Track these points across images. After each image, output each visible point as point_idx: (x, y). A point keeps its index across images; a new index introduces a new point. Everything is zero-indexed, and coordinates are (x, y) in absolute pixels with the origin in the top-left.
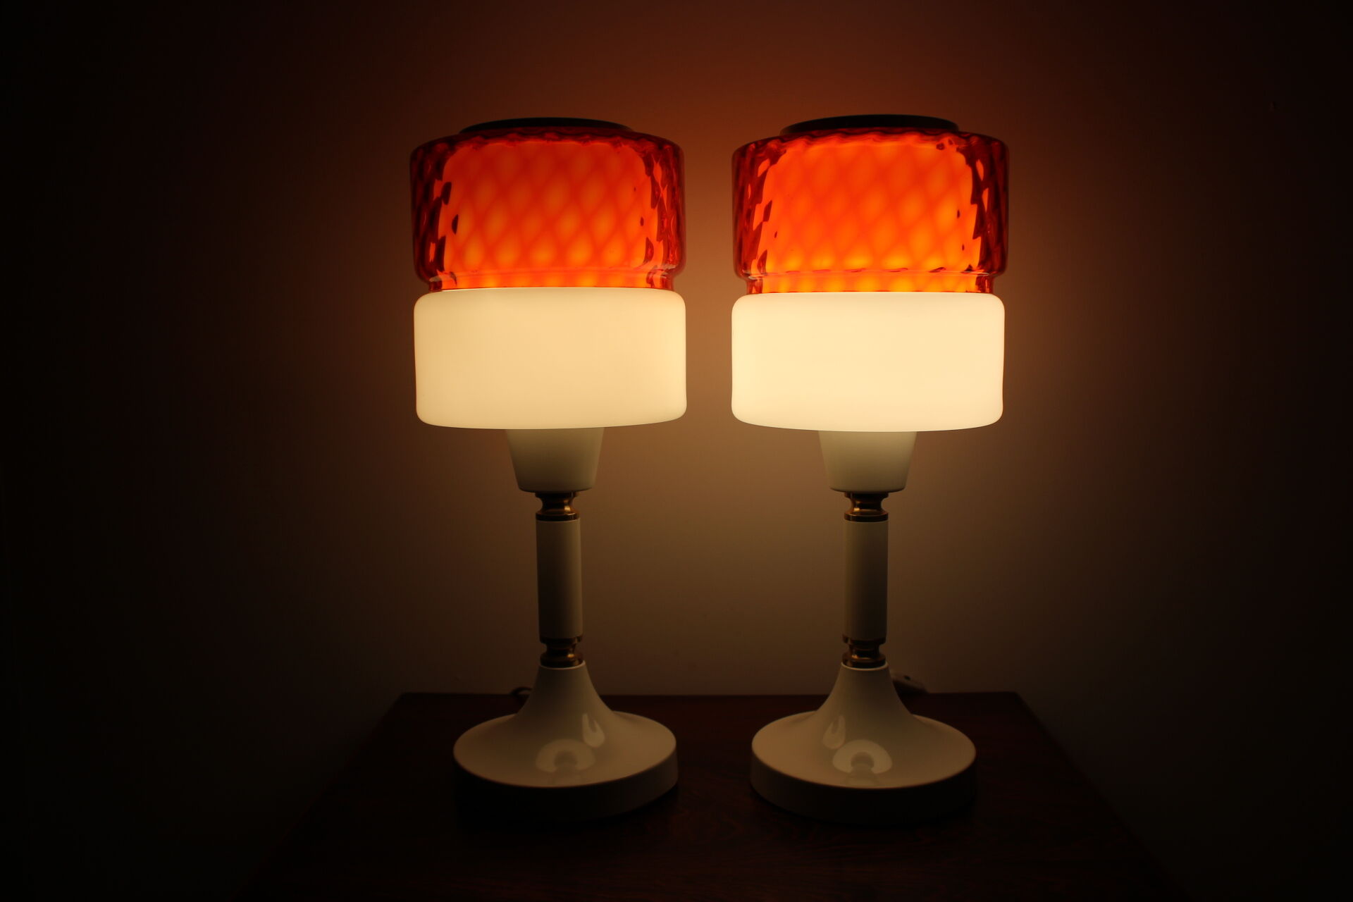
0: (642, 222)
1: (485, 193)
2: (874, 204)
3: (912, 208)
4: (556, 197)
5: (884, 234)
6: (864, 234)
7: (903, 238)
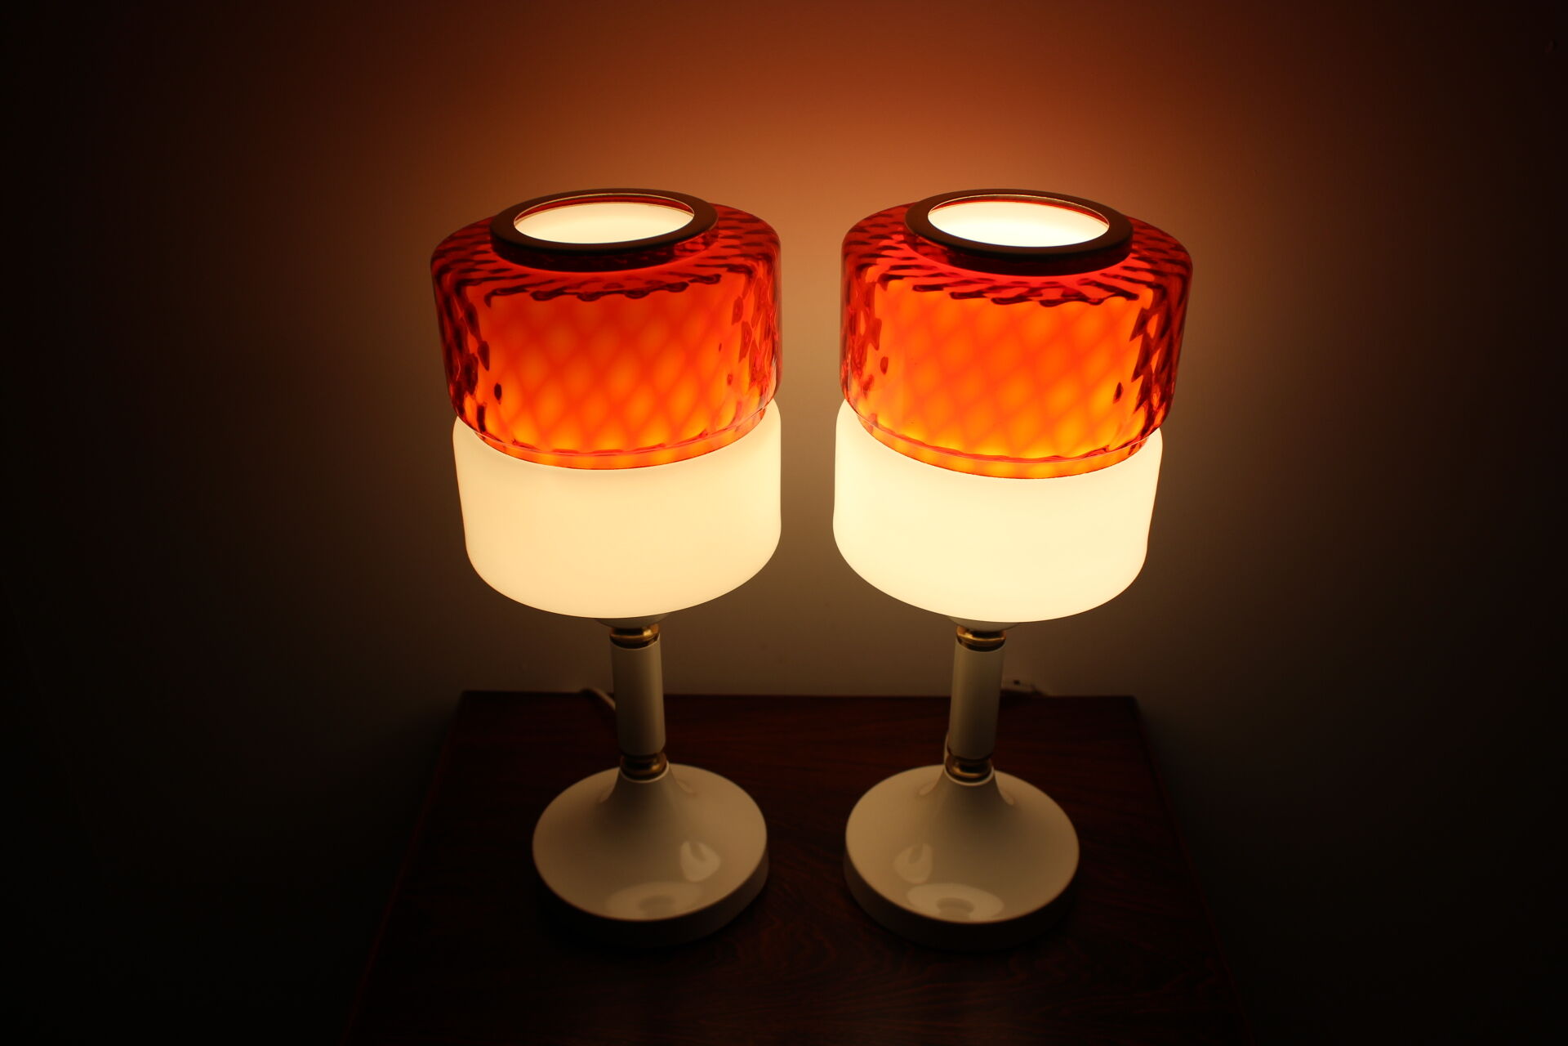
0: (729, 382)
1: (534, 369)
2: (1016, 392)
3: (1063, 396)
4: (622, 379)
5: (1025, 426)
6: (1002, 422)
7: (1048, 427)
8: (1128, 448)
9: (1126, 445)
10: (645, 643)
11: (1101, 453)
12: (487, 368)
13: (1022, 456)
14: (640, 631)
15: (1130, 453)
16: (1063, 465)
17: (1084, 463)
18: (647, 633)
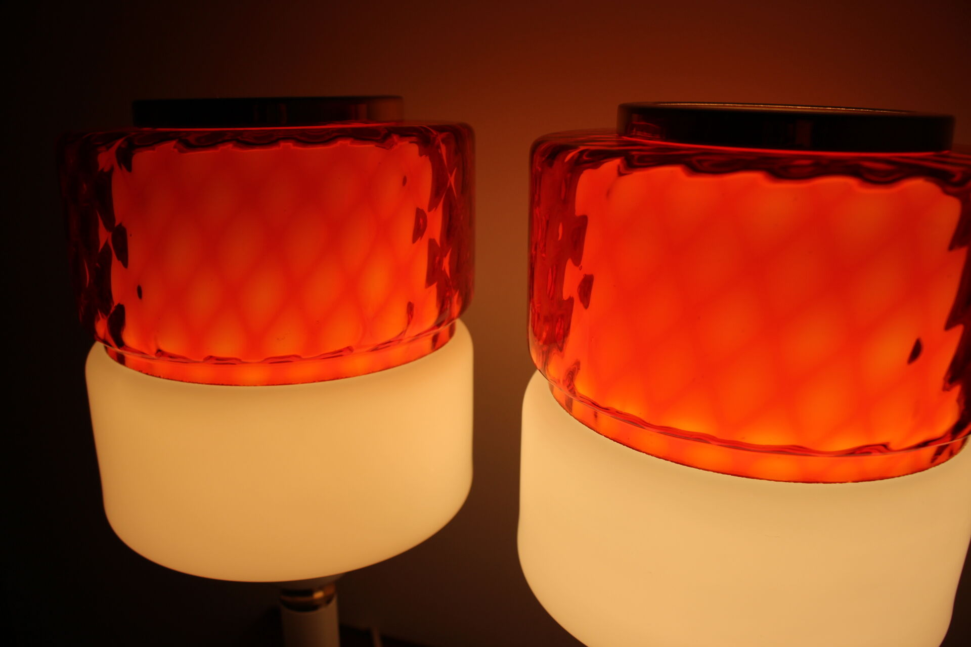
8: (930, 451)
9: (925, 444)
10: (314, 606)
11: (880, 451)
12: (125, 264)
13: (738, 437)
14: (310, 592)
15: (935, 461)
16: (814, 464)
17: (850, 465)
18: (319, 595)
